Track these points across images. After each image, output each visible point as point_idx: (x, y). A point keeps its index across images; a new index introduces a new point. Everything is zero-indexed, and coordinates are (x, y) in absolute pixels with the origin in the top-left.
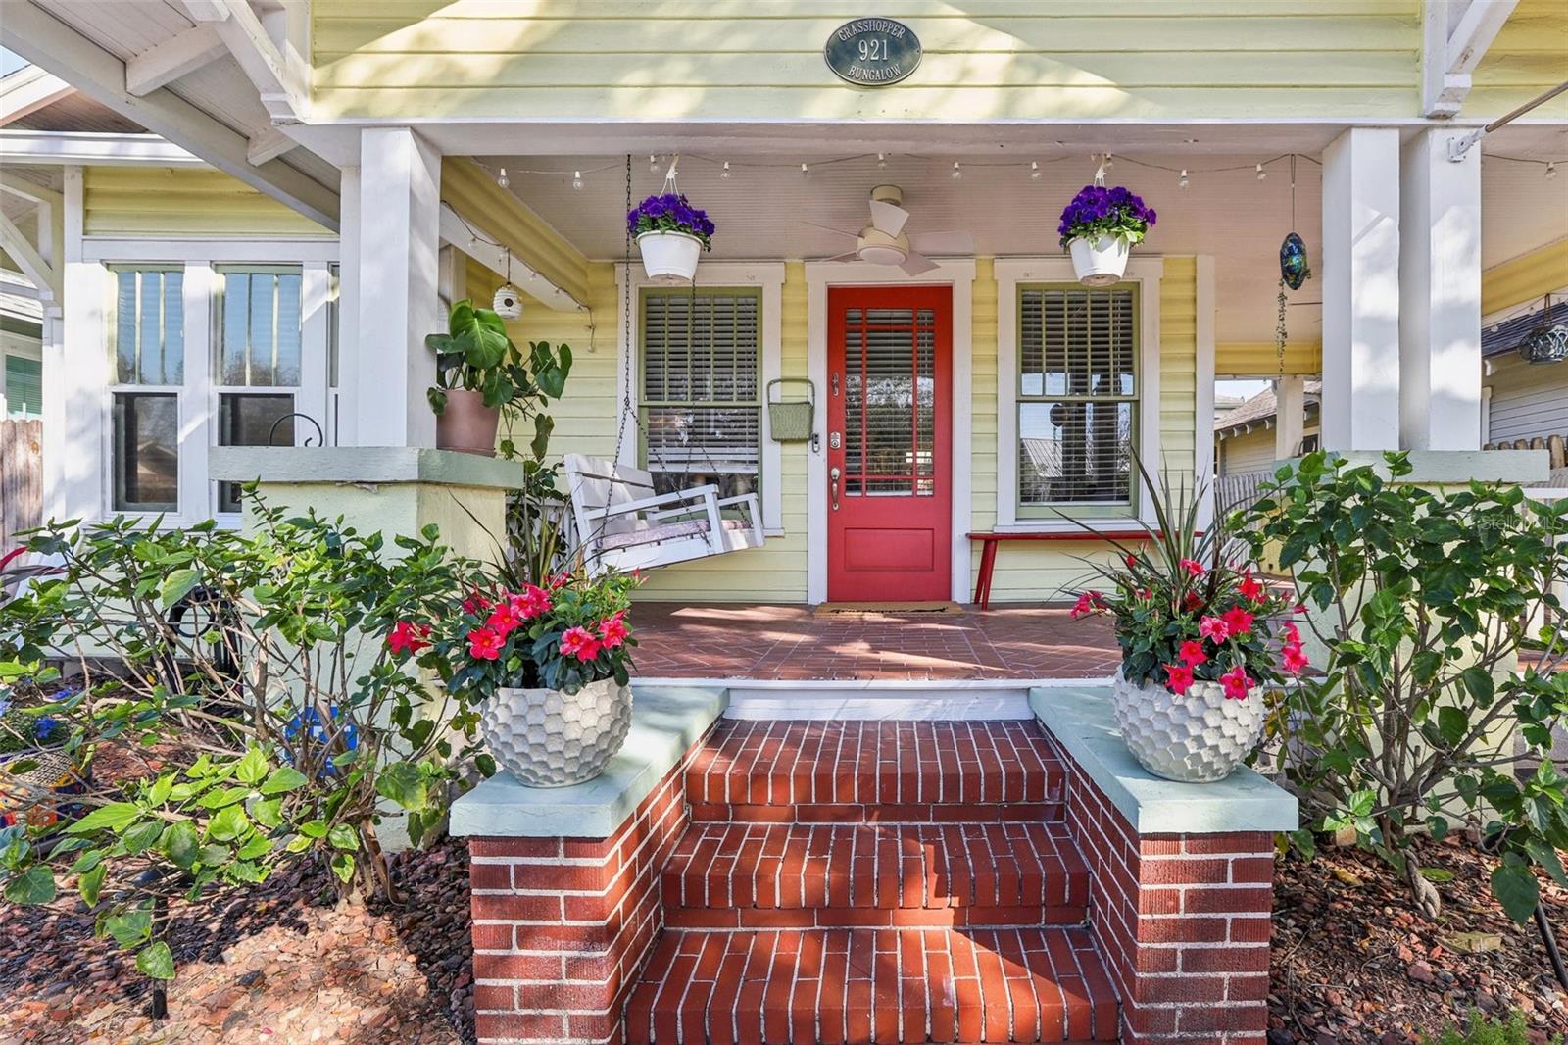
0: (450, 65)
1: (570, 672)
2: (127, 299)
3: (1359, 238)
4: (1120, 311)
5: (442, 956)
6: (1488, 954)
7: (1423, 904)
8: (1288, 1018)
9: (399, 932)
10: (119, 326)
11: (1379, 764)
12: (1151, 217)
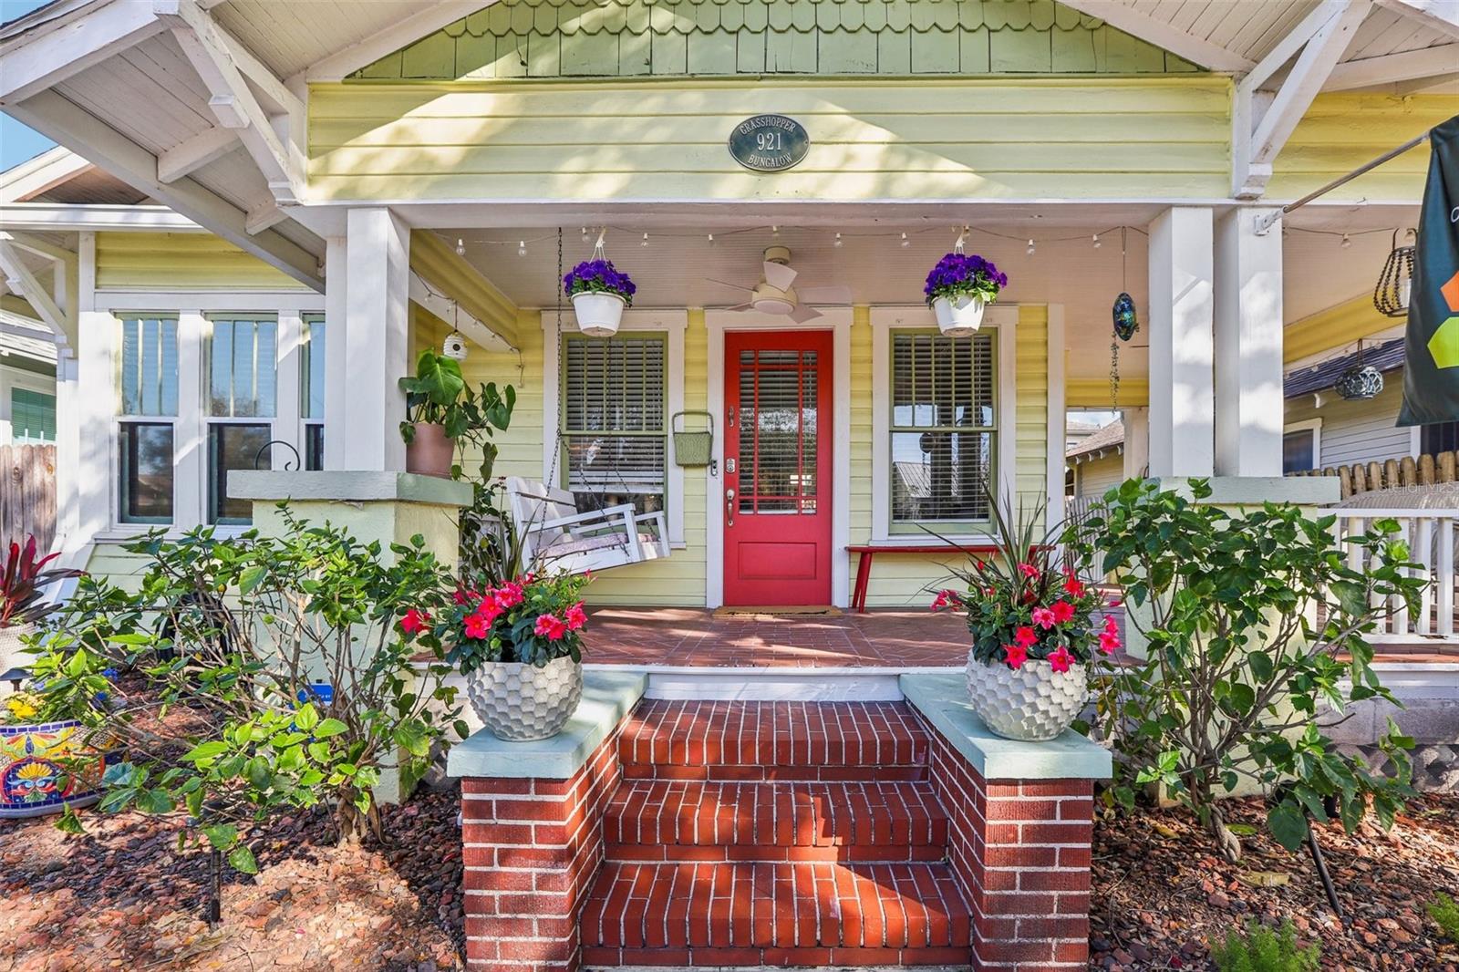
0: (422, 155)
1: (540, 650)
2: (130, 343)
3: (1179, 298)
4: (980, 352)
5: (427, 882)
6: (1277, 888)
7: (1227, 850)
8: (1108, 933)
9: (391, 864)
10: (124, 365)
11: (1188, 732)
12: (1002, 280)
